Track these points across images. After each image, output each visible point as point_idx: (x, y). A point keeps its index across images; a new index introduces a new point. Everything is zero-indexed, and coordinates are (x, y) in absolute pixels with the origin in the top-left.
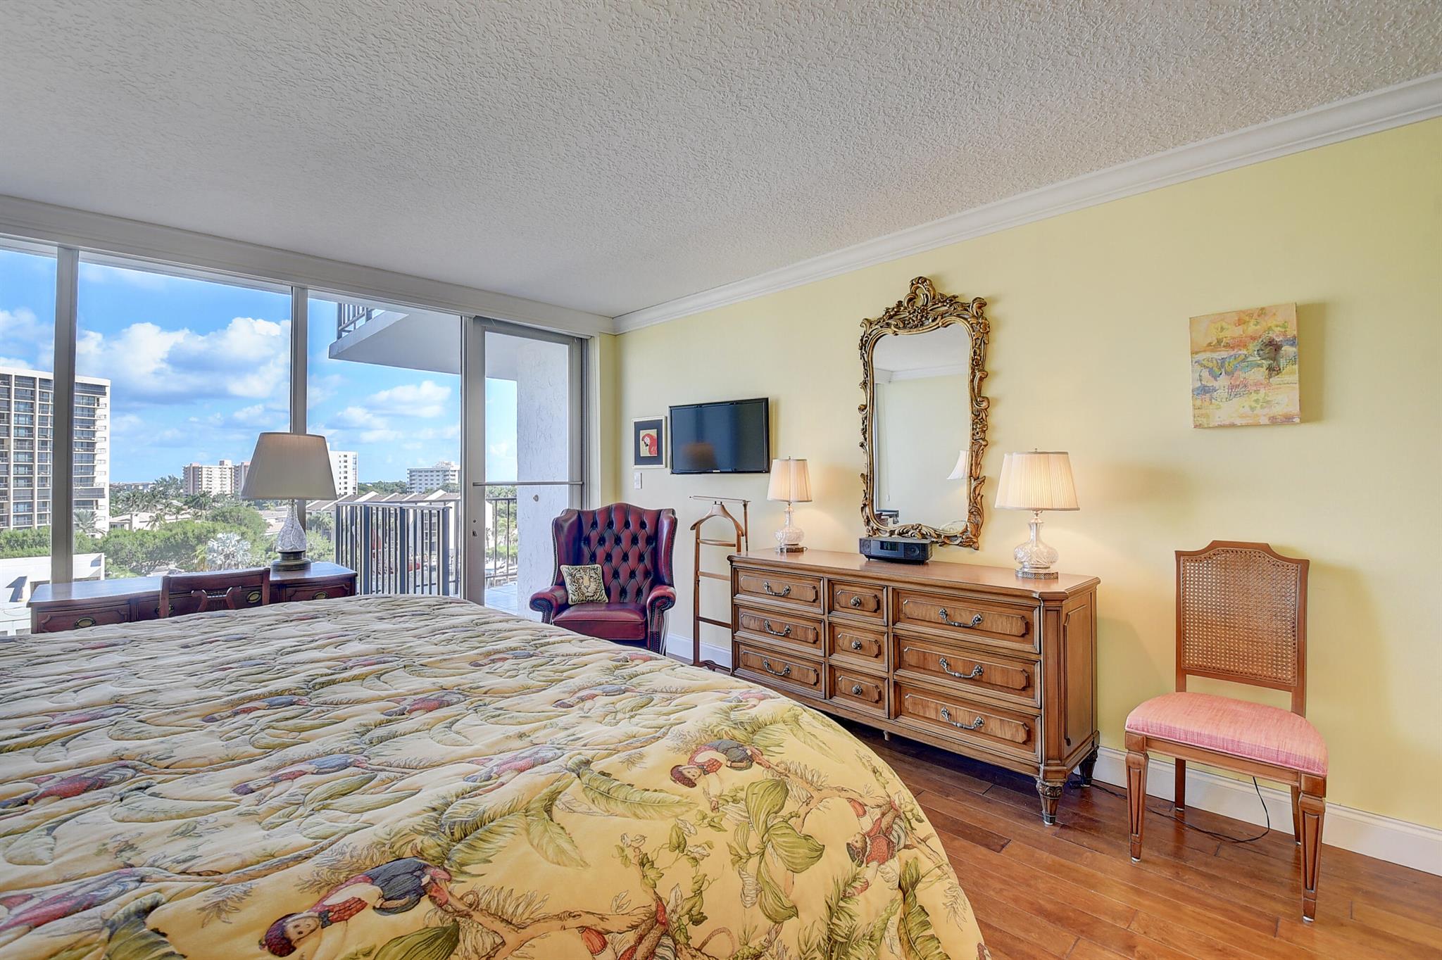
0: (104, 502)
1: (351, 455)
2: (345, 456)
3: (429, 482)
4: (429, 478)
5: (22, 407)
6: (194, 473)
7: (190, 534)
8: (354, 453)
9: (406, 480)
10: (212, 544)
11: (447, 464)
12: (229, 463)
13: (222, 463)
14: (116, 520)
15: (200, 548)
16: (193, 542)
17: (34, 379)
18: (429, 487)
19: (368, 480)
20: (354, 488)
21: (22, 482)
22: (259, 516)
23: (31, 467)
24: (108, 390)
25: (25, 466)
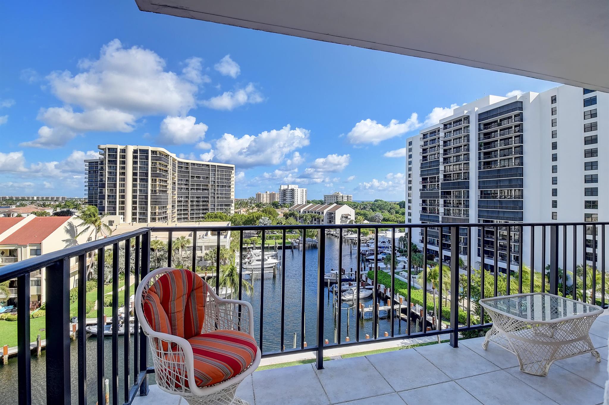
0: (233, 205)
1: (305, 189)
2: (303, 190)
3: (331, 200)
4: (331, 199)
5: (212, 174)
6: (259, 196)
7: (254, 216)
8: (306, 189)
9: (323, 199)
10: (261, 220)
11: (338, 193)
12: (268, 192)
13: (266, 192)
14: (237, 210)
15: (257, 221)
16: (255, 219)
17: (215, 166)
18: (331, 202)
19: (311, 199)
20: (306, 202)
21: (212, 198)
22: (275, 211)
23: (215, 193)
24: (234, 168)
25: (213, 193)
